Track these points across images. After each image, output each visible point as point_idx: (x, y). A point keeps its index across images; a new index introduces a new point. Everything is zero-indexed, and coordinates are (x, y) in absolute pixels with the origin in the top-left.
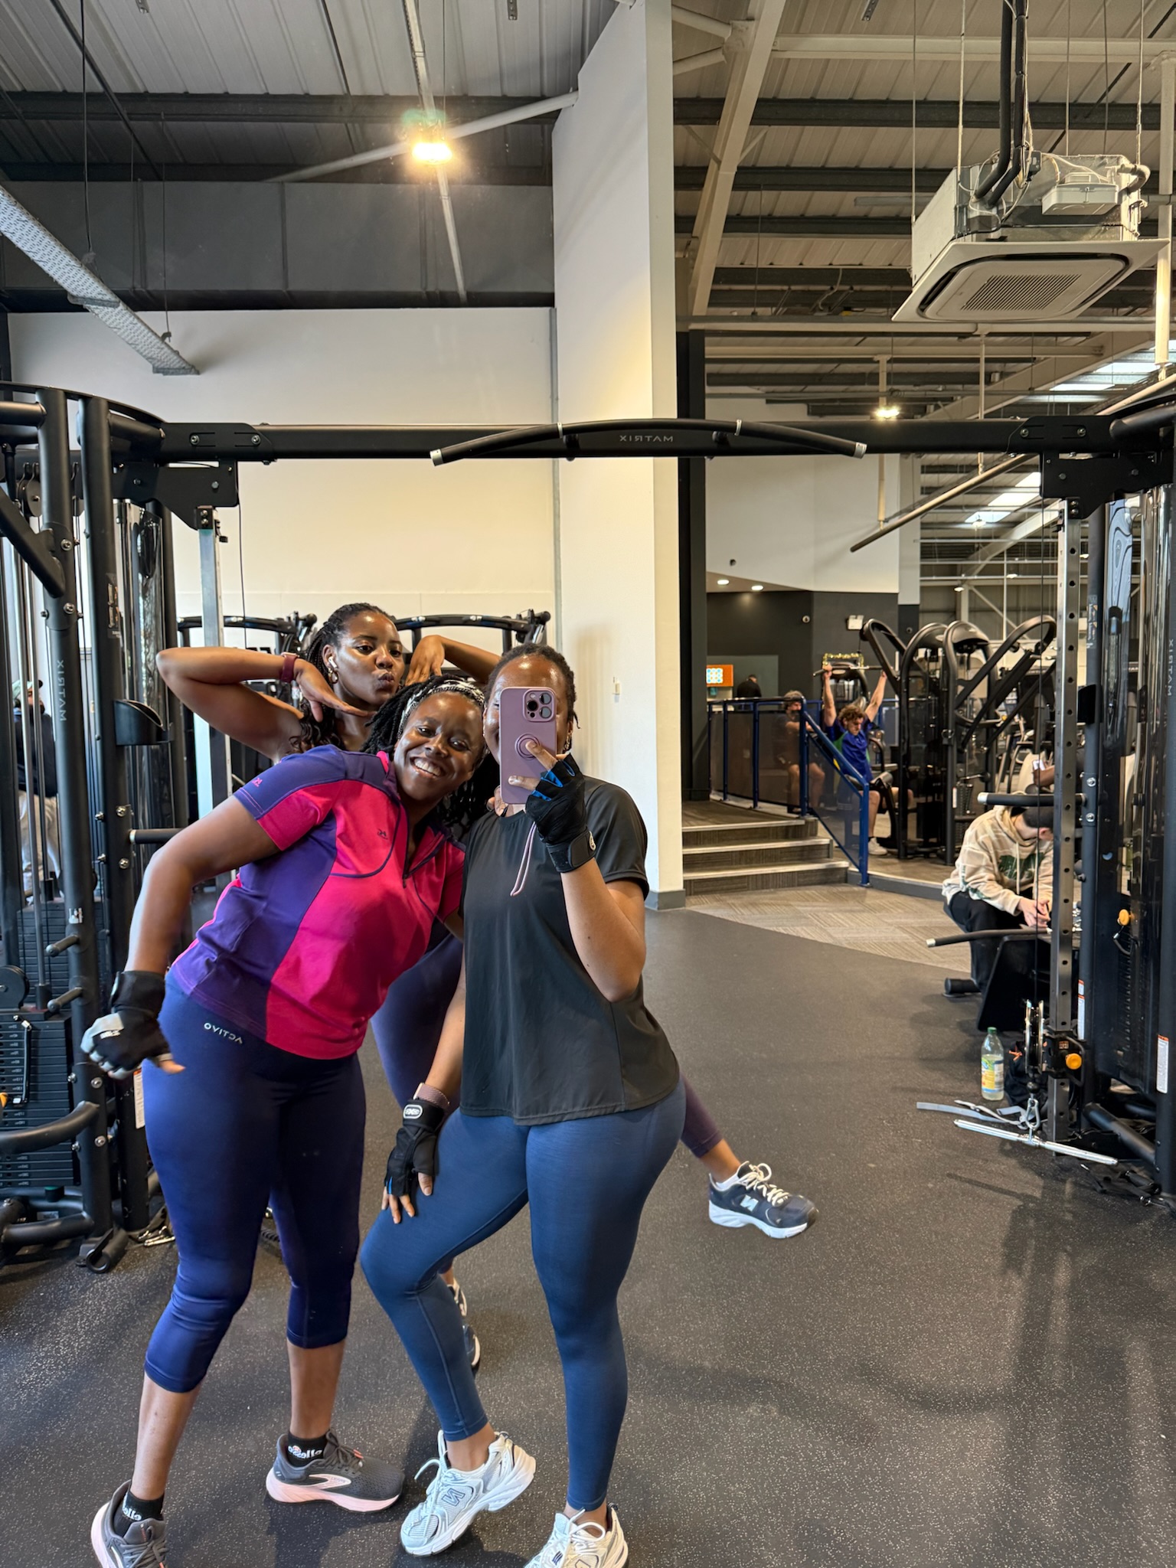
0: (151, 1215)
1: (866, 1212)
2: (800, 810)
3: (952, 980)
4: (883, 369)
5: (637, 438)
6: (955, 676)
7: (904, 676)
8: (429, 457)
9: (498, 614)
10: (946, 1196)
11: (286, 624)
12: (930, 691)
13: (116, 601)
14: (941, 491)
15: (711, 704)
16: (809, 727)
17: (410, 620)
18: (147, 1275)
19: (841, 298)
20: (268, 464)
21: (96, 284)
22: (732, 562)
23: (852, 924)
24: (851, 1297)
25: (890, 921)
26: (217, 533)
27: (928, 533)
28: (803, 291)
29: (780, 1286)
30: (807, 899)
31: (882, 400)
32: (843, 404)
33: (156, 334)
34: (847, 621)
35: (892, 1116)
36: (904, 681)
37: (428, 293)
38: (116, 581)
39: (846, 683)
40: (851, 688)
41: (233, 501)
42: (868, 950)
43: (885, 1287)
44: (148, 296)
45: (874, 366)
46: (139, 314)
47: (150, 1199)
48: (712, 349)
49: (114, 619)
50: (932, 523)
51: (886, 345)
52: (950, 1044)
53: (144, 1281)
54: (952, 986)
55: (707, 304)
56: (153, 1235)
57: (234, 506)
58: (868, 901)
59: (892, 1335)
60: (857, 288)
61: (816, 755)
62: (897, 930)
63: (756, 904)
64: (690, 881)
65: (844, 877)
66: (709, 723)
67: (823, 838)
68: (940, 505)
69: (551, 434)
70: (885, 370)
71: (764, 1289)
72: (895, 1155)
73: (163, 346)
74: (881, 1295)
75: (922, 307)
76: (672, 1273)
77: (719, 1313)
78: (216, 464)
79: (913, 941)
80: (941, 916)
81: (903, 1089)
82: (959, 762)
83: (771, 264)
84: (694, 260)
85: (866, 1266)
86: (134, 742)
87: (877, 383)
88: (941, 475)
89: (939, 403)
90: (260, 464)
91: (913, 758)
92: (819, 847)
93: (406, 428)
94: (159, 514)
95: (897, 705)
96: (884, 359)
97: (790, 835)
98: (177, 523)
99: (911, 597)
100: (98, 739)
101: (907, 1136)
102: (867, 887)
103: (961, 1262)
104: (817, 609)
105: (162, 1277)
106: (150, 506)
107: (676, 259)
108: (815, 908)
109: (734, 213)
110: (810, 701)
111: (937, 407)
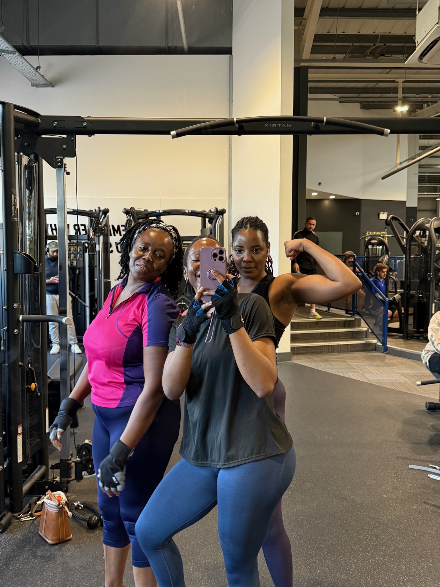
0: (24, 506)
1: (381, 519)
2: (352, 312)
3: (430, 403)
4: (400, 86)
5: (273, 125)
6: (435, 245)
7: (408, 245)
8: (170, 134)
9: (199, 209)
10: (423, 513)
11: (94, 213)
12: (422, 252)
13: (15, 203)
14: (431, 148)
16: (357, 270)
17: (155, 212)
18: (21, 535)
19: (379, 50)
20: (90, 136)
21: (5, 43)
22: (320, 184)
23: (378, 373)
24: (372, 562)
25: (398, 371)
26: (65, 170)
27: (423, 170)
28: (359, 46)
29: (336, 555)
30: (355, 358)
31: (400, 102)
33: (33, 67)
34: (379, 215)
35: (396, 471)
36: (408, 247)
37: (168, 47)
38: (16, 193)
39: (378, 247)
40: (380, 250)
41: (73, 154)
42: (386, 386)
43: (390, 558)
44: (30, 48)
45: (396, 84)
46: (25, 57)
47: (24, 498)
48: (312, 75)
49: (15, 212)
50: (424, 165)
51: (402, 74)
52: (427, 436)
53: (20, 538)
54: (429, 406)
55: (310, 53)
56: (25, 515)
57: (74, 157)
58: (387, 361)
60: (387, 44)
62: (402, 376)
63: (328, 360)
64: (294, 347)
65: (374, 348)
67: (364, 328)
68: (430, 156)
69: (230, 123)
70: (401, 86)
71: (327, 555)
72: (397, 491)
73: (37, 73)
74: (388, 562)
75: (421, 57)
78: (65, 136)
79: (410, 382)
81: (402, 458)
82: (436, 289)
83: (343, 32)
84: (304, 30)
85: (380, 547)
86: (23, 272)
87: (397, 93)
88: (430, 140)
89: (429, 103)
90: (87, 136)
91: (412, 287)
92: (361, 332)
94: (37, 159)
95: (404, 259)
96: (401, 81)
97: (347, 325)
98: (45, 164)
99: (413, 203)
100: (6, 270)
101: (403, 482)
102: (386, 354)
103: (429, 547)
104: (363, 208)
105: (29, 536)
106: (32, 156)
108: (359, 364)
109: (325, 7)
110: (358, 256)
111: (428, 105)
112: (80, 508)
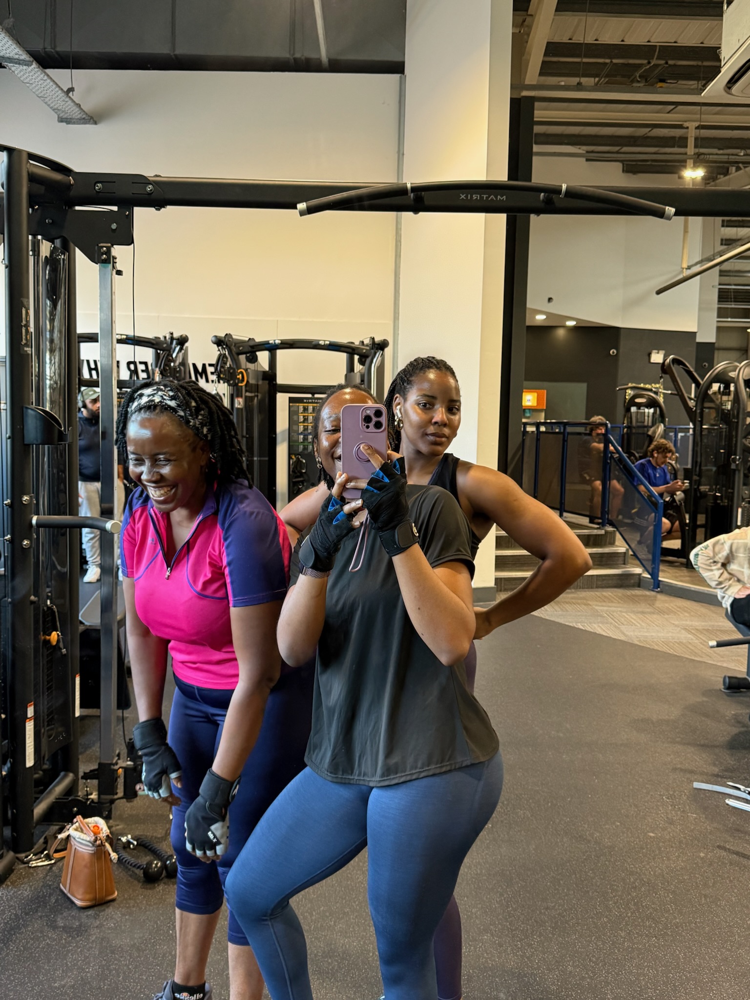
0: (35, 841)
1: (644, 874)
2: (600, 521)
3: (729, 678)
4: (692, 134)
5: (474, 197)
6: (745, 408)
7: (699, 408)
8: (296, 208)
9: (343, 340)
10: (715, 865)
11: (162, 343)
12: (722, 419)
13: (28, 322)
14: (740, 243)
15: (525, 424)
16: (611, 448)
17: (267, 343)
18: (31, 891)
19: (656, 72)
20: (159, 210)
21: (14, 46)
22: (550, 300)
23: (643, 624)
24: (629, 946)
25: (677, 623)
26: (114, 267)
27: (726, 279)
28: (623, 64)
29: (568, 933)
30: (604, 599)
31: (690, 162)
32: (653, 163)
33: (62, 89)
34: (649, 355)
35: (672, 793)
36: (698, 411)
37: (295, 59)
38: (29, 305)
39: (646, 410)
40: (651, 415)
41: (128, 240)
42: (656, 648)
43: (659, 940)
44: (57, 56)
45: (684, 131)
46: (48, 71)
47: (35, 827)
48: (540, 113)
49: (26, 338)
50: (729, 271)
51: (695, 114)
53: (28, 896)
54: (729, 683)
55: (538, 75)
56: (37, 857)
57: (129, 244)
58: (658, 604)
59: (663, 981)
60: (671, 62)
61: (617, 473)
62: (683, 631)
64: (501, 579)
65: (637, 582)
66: (523, 440)
67: (620, 547)
68: (737, 257)
69: (400, 191)
70: (693, 135)
71: (554, 935)
72: (672, 826)
73: (67, 99)
74: (655, 946)
75: (729, 85)
76: (474, 916)
77: (514, 953)
78: (115, 208)
79: (696, 641)
80: (722, 619)
81: (681, 770)
82: (744, 485)
83: (596, 40)
84: (528, 35)
85: (643, 921)
86: (39, 441)
87: (686, 147)
88: (739, 229)
89: (741, 165)
90: (153, 209)
91: (704, 479)
92: (615, 555)
93: (277, 182)
94: (66, 248)
95: (691, 431)
96: (692, 125)
97: (591, 543)
98: (80, 257)
99: (708, 336)
100: (9, 438)
101: (683, 811)
102: (658, 592)
103: (726, 922)
104: (623, 343)
105: (43, 893)
106: (58, 242)
107: (513, 33)
108: (611, 609)
110: (614, 425)
111: (738, 169)
112: (132, 846)
